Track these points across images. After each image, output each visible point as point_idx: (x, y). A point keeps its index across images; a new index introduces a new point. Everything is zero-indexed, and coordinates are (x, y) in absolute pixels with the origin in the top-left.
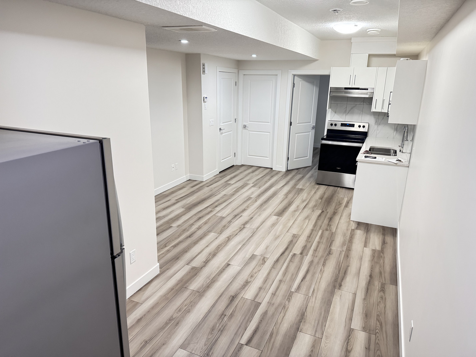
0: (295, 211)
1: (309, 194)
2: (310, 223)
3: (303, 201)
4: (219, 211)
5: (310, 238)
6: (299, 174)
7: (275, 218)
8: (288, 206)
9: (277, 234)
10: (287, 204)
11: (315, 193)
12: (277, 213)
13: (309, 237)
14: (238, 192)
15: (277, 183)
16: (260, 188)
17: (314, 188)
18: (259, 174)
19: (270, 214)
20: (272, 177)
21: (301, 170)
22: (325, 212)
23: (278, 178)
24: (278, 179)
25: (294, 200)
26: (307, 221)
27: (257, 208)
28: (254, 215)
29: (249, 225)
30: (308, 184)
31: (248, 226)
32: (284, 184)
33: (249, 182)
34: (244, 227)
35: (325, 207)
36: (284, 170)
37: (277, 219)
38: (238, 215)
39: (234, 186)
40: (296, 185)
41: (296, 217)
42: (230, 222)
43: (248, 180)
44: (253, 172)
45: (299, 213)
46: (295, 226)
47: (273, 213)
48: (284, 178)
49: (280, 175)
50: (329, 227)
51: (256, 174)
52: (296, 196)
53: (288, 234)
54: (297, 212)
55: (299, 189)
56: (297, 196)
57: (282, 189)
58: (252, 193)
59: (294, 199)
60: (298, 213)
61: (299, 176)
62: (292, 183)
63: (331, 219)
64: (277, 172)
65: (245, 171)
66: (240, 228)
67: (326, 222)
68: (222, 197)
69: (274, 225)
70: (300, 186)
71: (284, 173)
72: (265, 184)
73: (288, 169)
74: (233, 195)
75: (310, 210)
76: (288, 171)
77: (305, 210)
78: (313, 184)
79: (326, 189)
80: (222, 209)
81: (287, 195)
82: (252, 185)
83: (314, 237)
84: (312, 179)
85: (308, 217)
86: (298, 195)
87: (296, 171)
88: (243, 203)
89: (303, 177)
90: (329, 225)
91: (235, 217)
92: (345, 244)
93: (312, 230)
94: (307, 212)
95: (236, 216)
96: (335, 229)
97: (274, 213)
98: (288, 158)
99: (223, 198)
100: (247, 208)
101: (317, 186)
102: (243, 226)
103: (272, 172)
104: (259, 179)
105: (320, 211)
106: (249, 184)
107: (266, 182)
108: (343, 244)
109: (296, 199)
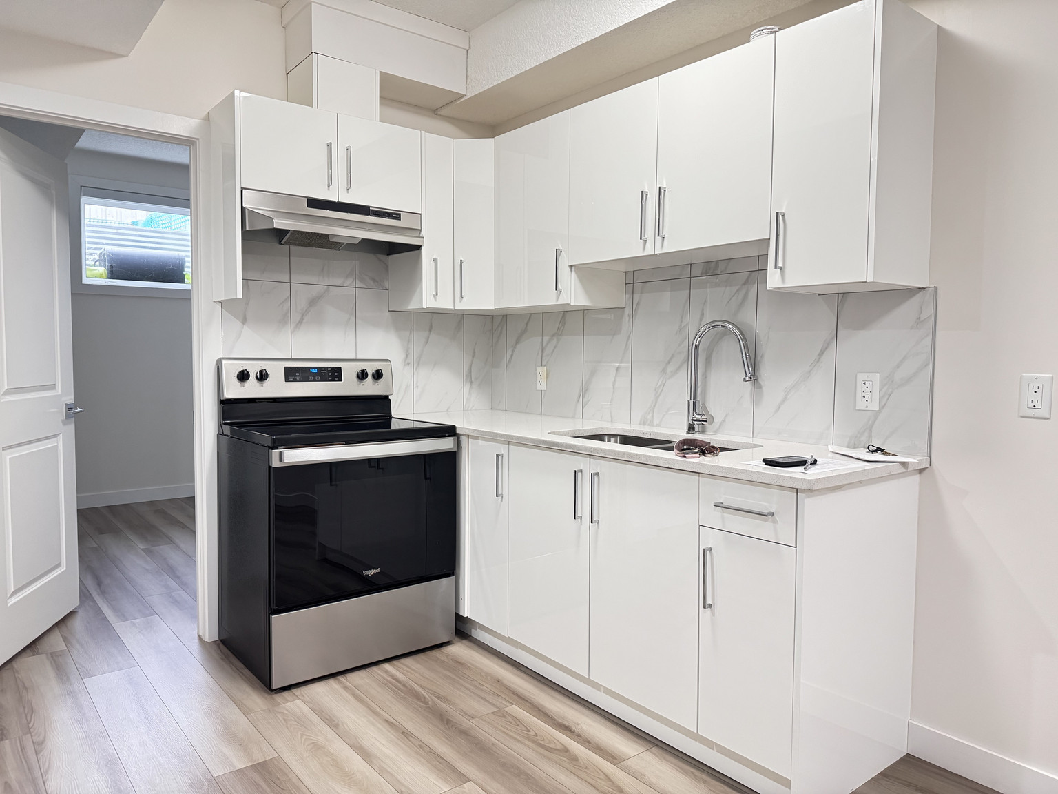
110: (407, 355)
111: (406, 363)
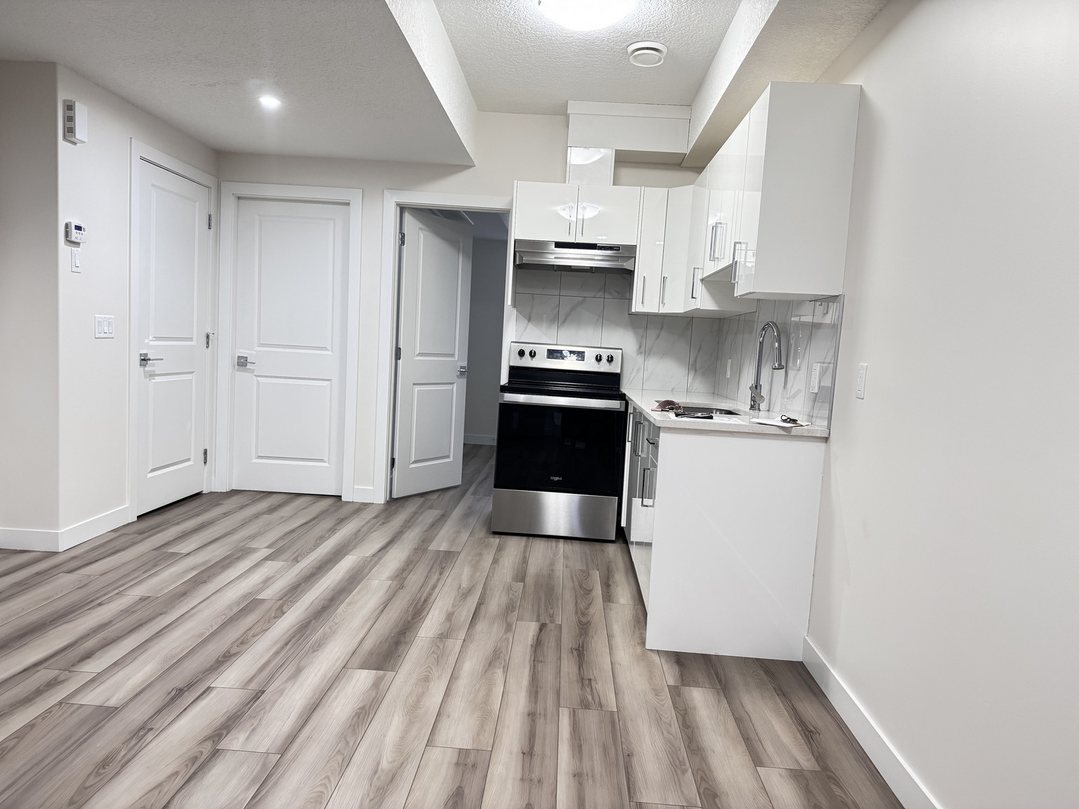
0: (443, 636)
1: (476, 567)
2: (512, 681)
3: (465, 595)
4: (93, 680)
5: (535, 758)
6: (430, 508)
7: (362, 679)
8: (413, 619)
9: (385, 764)
10: (407, 611)
11: (495, 561)
12: (371, 653)
13: (528, 753)
14: (205, 582)
15: (362, 540)
16: (296, 560)
17: (487, 546)
18: (293, 517)
19: (340, 664)
20: (341, 521)
21: (435, 496)
22: (551, 626)
23: (363, 524)
24: (363, 526)
25: (430, 594)
26: (499, 673)
27: (286, 644)
28: (271, 678)
29: (242, 737)
30: (465, 536)
31: (236, 741)
32: (387, 540)
33: (254, 545)
34: (215, 753)
35: (543, 607)
36: (380, 498)
37: (376, 684)
38: (190, 686)
39: (190, 562)
40: (425, 541)
41: (452, 660)
42: (143, 731)
43: (253, 537)
44: (271, 510)
45: (460, 643)
46: (458, 705)
47: (355, 657)
48: (383, 523)
49: (367, 515)
50: (589, 690)
51: (282, 518)
52: (435, 577)
53: (435, 754)
54: (450, 642)
55: (442, 554)
56: (438, 580)
57: (380, 559)
58: (267, 582)
59: (428, 589)
60: (455, 645)
61: (430, 516)
62: (411, 538)
63: (580, 653)
64: (357, 506)
65: (243, 507)
66: (195, 759)
67: (568, 666)
68: (127, 611)
69: (363, 715)
70: (441, 543)
71: (382, 507)
72: (316, 545)
73: (395, 496)
74: (182, 594)
75: (496, 626)
76: (394, 503)
77: (481, 626)
78: (481, 534)
79: (526, 547)
80: (115, 664)
81: (401, 577)
82: (265, 552)
83: (548, 752)
84: (473, 521)
85: (496, 659)
86: (440, 574)
87: (419, 501)
88: (223, 626)
89: (443, 517)
90: (585, 681)
91: (173, 700)
92: (682, 763)
93: (532, 716)
94: (487, 636)
95: (180, 692)
96: (613, 695)
97: (357, 660)
98: (393, 461)
99: (134, 612)
100: (239, 649)
101: (496, 541)
102: (207, 748)
103: (340, 507)
104: (293, 531)
105: (533, 627)
106: (254, 550)
107: (321, 539)
108: (676, 767)
109: (437, 591)
110: (640, 347)
111: (639, 352)
